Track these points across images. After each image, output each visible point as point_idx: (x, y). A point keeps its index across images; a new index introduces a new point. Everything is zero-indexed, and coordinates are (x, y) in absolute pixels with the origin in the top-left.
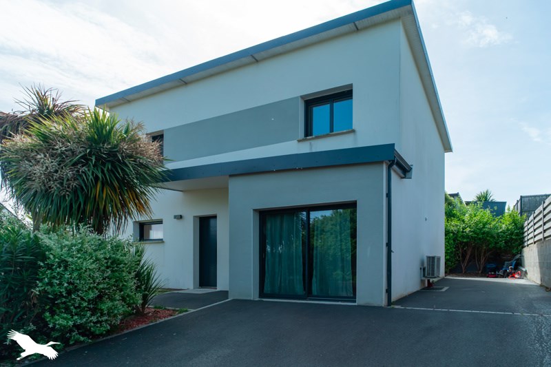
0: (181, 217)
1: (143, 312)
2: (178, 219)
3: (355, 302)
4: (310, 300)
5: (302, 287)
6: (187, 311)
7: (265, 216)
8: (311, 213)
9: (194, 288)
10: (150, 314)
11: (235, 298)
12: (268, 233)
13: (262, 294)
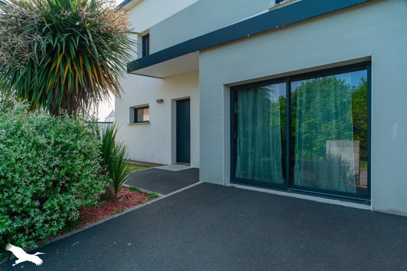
0: (162, 101)
1: (116, 195)
2: (160, 103)
3: (369, 204)
4: (293, 191)
5: (281, 174)
6: (157, 197)
7: (236, 91)
8: (292, 83)
9: (172, 164)
10: (121, 200)
11: (205, 182)
12: (240, 111)
13: (233, 179)
